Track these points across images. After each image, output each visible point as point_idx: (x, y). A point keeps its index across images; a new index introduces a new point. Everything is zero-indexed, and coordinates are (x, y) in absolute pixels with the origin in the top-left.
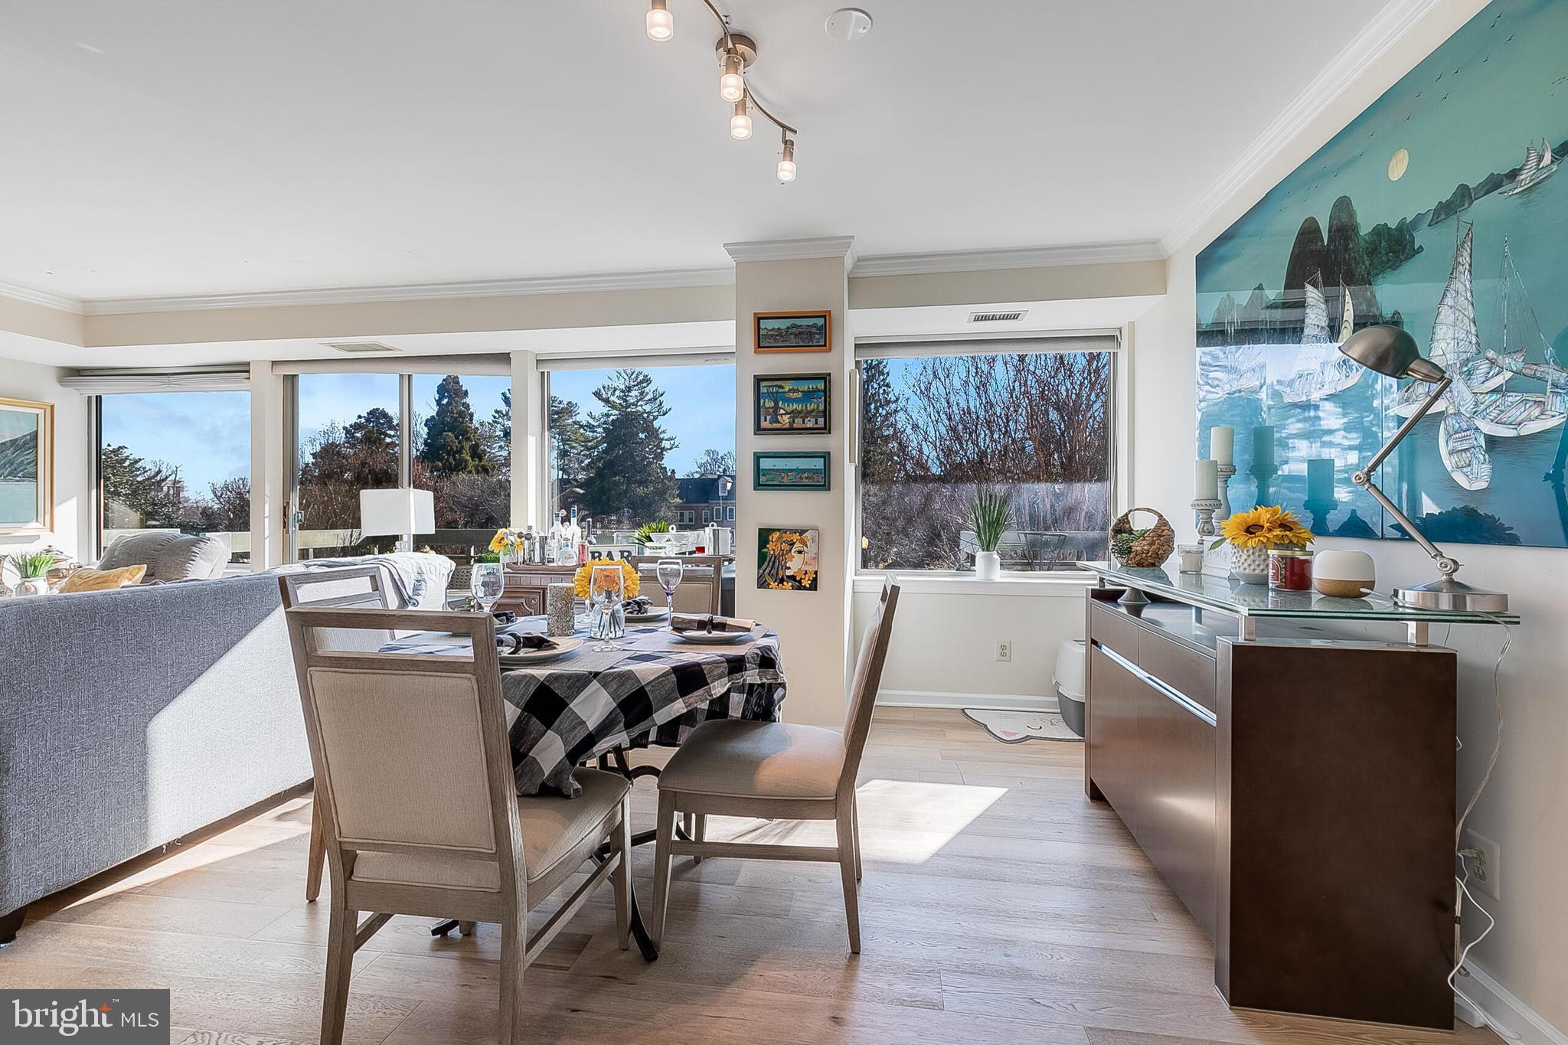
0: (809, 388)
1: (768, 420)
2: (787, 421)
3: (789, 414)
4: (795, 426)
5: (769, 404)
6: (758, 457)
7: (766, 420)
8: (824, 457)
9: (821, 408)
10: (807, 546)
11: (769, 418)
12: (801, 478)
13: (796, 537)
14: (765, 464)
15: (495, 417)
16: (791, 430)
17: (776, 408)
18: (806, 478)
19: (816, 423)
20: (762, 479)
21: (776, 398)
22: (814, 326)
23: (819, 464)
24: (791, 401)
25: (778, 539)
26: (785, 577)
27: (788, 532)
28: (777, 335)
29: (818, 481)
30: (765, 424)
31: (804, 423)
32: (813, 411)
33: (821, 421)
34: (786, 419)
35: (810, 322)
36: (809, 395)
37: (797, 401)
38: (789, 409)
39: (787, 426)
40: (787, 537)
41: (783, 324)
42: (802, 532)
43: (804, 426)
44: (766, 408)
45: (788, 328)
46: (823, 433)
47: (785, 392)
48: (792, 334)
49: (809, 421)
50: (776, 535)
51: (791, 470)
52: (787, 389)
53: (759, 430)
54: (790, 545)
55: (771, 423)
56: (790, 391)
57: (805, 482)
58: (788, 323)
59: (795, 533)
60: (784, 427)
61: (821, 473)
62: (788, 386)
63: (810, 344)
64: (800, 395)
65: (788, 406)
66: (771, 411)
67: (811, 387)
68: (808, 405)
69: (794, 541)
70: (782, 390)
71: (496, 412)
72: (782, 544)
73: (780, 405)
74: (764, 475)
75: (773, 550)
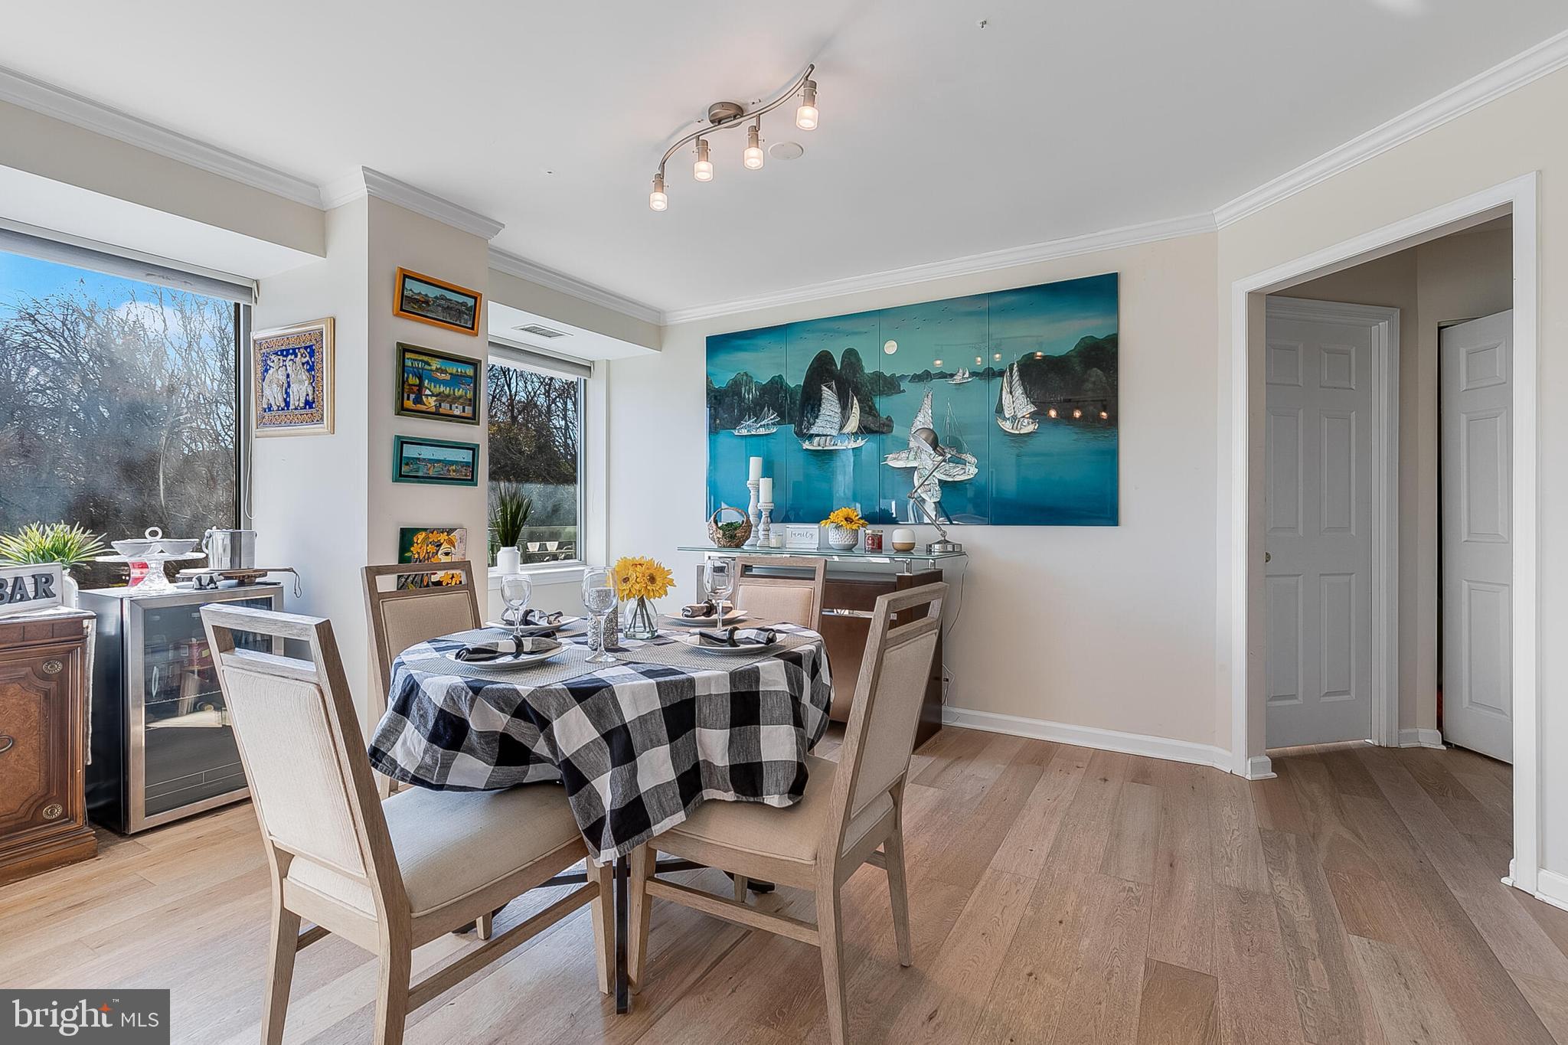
0: (457, 371)
1: (411, 399)
2: (433, 404)
3: (436, 396)
4: (441, 411)
6: (400, 442)
7: (408, 399)
8: (473, 450)
9: (470, 395)
10: (454, 547)
11: (412, 396)
12: (449, 471)
13: (443, 537)
14: (410, 451)
16: (436, 415)
18: (454, 471)
19: (464, 411)
20: (404, 469)
22: (464, 304)
23: (465, 456)
24: (438, 382)
25: (424, 540)
26: (430, 583)
27: (435, 532)
28: (423, 302)
29: (466, 475)
30: (409, 404)
31: (451, 409)
32: (460, 397)
33: (469, 410)
35: (461, 299)
36: (457, 379)
37: (444, 383)
38: (437, 390)
39: (433, 410)
40: (433, 537)
41: (432, 292)
42: (450, 531)
43: (450, 412)
44: (409, 385)
45: (436, 297)
46: (472, 424)
47: (431, 370)
48: (439, 305)
49: (457, 408)
50: (421, 536)
51: (439, 461)
52: (434, 368)
53: (402, 410)
54: (437, 546)
55: (414, 403)
56: (437, 370)
57: (453, 475)
58: (438, 292)
59: (442, 532)
60: (428, 410)
61: (469, 467)
62: (436, 364)
63: (458, 323)
64: (448, 377)
65: (435, 387)
66: (416, 388)
67: (459, 370)
68: (456, 390)
69: (442, 542)
70: (429, 368)
72: (427, 546)
73: (426, 385)
74: (407, 464)
75: (418, 553)
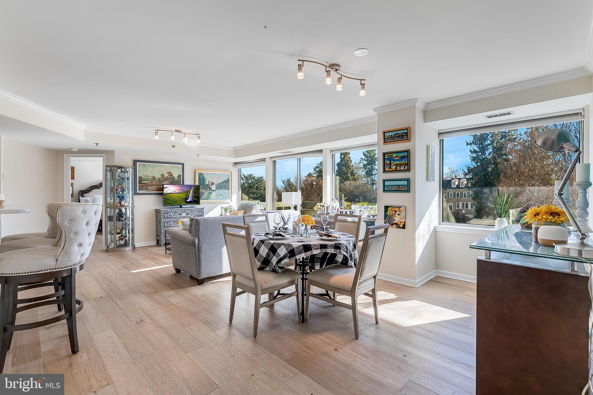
0: (402, 155)
1: (388, 168)
2: (394, 168)
3: (395, 165)
4: (397, 169)
5: (388, 162)
6: (384, 181)
7: (387, 168)
8: (407, 180)
9: (406, 162)
10: (401, 213)
11: (388, 167)
12: (399, 188)
13: (397, 209)
14: (387, 183)
15: (360, 161)
16: (396, 171)
17: (391, 163)
19: (405, 168)
20: (386, 189)
21: (390, 160)
22: (404, 133)
23: (405, 183)
24: (396, 160)
25: (391, 209)
26: (394, 223)
27: (394, 207)
28: (391, 138)
29: (405, 189)
30: (387, 169)
31: (400, 168)
32: (403, 164)
33: (406, 167)
34: (394, 167)
35: (402, 131)
36: (402, 158)
37: (398, 160)
38: (395, 164)
39: (394, 169)
40: (394, 209)
41: (392, 134)
42: (399, 207)
43: (400, 169)
44: (387, 164)
45: (394, 135)
46: (407, 172)
47: (393, 158)
48: (396, 137)
49: (402, 167)
50: (390, 208)
51: (396, 185)
52: (394, 157)
53: (384, 171)
54: (395, 212)
55: (389, 169)
56: (395, 157)
57: (401, 189)
58: (394, 133)
59: (397, 208)
60: (393, 170)
61: (406, 186)
62: (394, 155)
63: (403, 139)
64: (399, 158)
65: (395, 162)
66: (389, 164)
67: (403, 155)
68: (402, 162)
69: (397, 211)
70: (393, 157)
71: (361, 159)
72: (392, 211)
73: (392, 162)
74: (386, 187)
75: (390, 213)
